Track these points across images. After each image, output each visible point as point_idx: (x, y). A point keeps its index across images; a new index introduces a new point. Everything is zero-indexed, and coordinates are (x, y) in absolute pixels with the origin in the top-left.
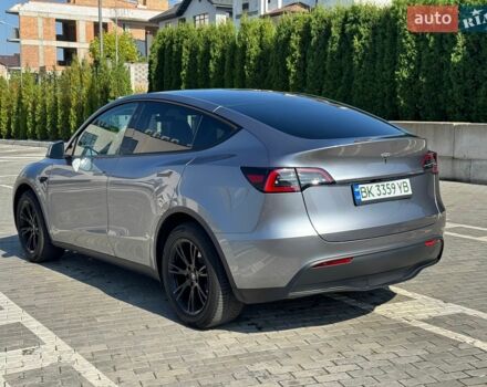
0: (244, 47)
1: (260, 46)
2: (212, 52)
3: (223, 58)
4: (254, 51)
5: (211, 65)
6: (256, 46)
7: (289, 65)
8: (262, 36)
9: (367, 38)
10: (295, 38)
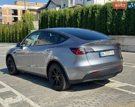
0: (65, 16)
1: (70, 16)
2: (56, 18)
3: (59, 19)
4: (68, 17)
5: (56, 21)
6: (68, 16)
7: (78, 21)
8: (70, 13)
9: (99, 14)
10: (79, 14)
